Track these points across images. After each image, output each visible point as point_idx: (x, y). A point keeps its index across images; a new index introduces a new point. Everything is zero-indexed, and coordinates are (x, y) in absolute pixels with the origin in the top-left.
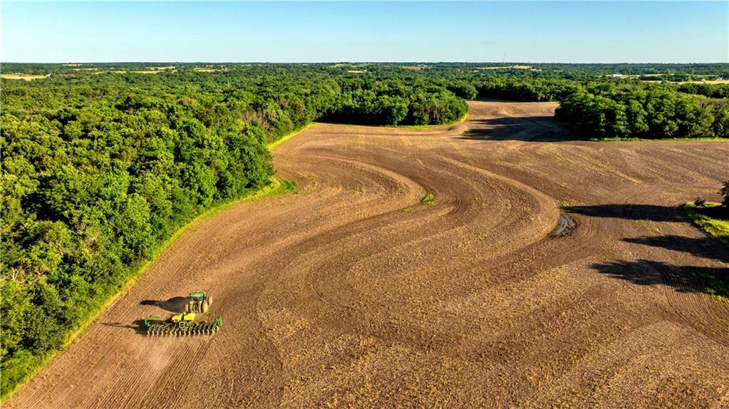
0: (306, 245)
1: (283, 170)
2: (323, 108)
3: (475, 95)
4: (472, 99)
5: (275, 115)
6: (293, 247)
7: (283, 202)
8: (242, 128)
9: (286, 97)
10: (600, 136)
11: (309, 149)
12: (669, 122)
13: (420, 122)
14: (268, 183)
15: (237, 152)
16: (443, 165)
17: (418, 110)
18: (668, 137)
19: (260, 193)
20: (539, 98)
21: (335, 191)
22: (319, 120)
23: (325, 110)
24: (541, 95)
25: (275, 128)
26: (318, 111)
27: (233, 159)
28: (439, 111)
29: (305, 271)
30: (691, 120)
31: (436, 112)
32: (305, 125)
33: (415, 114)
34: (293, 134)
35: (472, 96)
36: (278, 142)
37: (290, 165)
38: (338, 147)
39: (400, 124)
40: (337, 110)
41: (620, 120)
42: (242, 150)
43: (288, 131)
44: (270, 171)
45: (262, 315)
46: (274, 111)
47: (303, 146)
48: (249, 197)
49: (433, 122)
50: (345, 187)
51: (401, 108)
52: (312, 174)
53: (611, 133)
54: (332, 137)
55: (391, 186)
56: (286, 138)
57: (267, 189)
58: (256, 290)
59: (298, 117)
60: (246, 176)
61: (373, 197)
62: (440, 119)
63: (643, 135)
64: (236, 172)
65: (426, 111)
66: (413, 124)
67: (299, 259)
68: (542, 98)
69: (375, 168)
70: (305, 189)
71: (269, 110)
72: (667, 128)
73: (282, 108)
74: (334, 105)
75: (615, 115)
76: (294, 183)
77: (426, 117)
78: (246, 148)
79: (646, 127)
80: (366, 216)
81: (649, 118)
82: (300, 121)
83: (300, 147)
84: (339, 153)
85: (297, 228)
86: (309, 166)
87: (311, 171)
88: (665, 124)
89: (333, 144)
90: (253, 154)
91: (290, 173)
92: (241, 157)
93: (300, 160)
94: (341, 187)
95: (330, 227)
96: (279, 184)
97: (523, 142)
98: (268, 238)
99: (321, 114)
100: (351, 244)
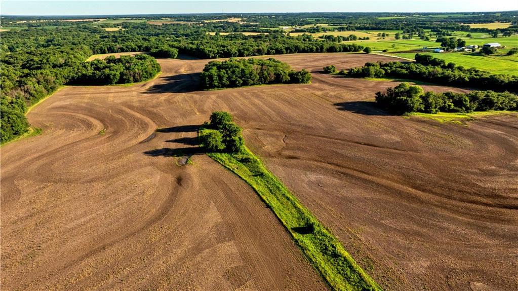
0: (38, 158)
1: (37, 122)
2: (69, 76)
3: (176, 55)
4: (175, 57)
5: (33, 88)
6: (33, 160)
7: (33, 140)
8: (10, 101)
9: (42, 73)
10: (208, 88)
11: (53, 108)
12: (239, 79)
13: (128, 82)
14: (27, 131)
15: (6, 119)
16: (121, 112)
17: (126, 75)
18: (239, 86)
19: (21, 137)
20: (211, 57)
21: (61, 132)
22: (67, 84)
23: (70, 78)
24: (212, 55)
25: (32, 97)
26: (66, 78)
27: (4, 123)
28: (139, 74)
29: (35, 167)
30: (247, 77)
31: (136, 75)
32: (55, 90)
33: (125, 77)
34: (47, 98)
35: (174, 56)
36: (36, 105)
37: (41, 119)
38: (71, 105)
39: (116, 83)
40: (78, 77)
41: (215, 80)
42: (9, 118)
43: (43, 96)
44: (27, 125)
45: (16, 182)
46: (32, 86)
47: (50, 107)
48: (16, 139)
49: (136, 81)
50: (67, 129)
51: (115, 75)
52: (52, 123)
53: (212, 86)
54: (70, 98)
55: (89, 126)
56: (41, 101)
57: (26, 134)
58: (15, 175)
59: (50, 87)
60: (13, 130)
61: (79, 133)
62: (140, 79)
63: (227, 86)
64: (6, 129)
65: (130, 75)
66: (124, 83)
67: (34, 163)
68: (212, 56)
69: (85, 117)
70: (46, 132)
71: (28, 86)
72: (237, 82)
73: (39, 83)
74: (77, 74)
75: (213, 78)
76: (41, 130)
77: (131, 79)
78: (10, 116)
79: (228, 82)
80: (70, 143)
81: (229, 78)
82: (51, 88)
83: (49, 107)
84: (69, 109)
85: (37, 151)
86: (51, 119)
87: (51, 122)
88: (236, 80)
89: (68, 103)
90: (15, 119)
91: (40, 124)
92: (9, 121)
93: (47, 116)
94: (64, 130)
95: (52, 149)
96: (33, 131)
97: (172, 93)
98: (22, 157)
99: (68, 80)
100: (58, 155)
